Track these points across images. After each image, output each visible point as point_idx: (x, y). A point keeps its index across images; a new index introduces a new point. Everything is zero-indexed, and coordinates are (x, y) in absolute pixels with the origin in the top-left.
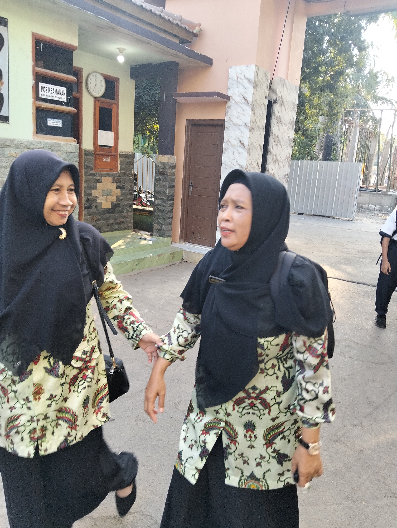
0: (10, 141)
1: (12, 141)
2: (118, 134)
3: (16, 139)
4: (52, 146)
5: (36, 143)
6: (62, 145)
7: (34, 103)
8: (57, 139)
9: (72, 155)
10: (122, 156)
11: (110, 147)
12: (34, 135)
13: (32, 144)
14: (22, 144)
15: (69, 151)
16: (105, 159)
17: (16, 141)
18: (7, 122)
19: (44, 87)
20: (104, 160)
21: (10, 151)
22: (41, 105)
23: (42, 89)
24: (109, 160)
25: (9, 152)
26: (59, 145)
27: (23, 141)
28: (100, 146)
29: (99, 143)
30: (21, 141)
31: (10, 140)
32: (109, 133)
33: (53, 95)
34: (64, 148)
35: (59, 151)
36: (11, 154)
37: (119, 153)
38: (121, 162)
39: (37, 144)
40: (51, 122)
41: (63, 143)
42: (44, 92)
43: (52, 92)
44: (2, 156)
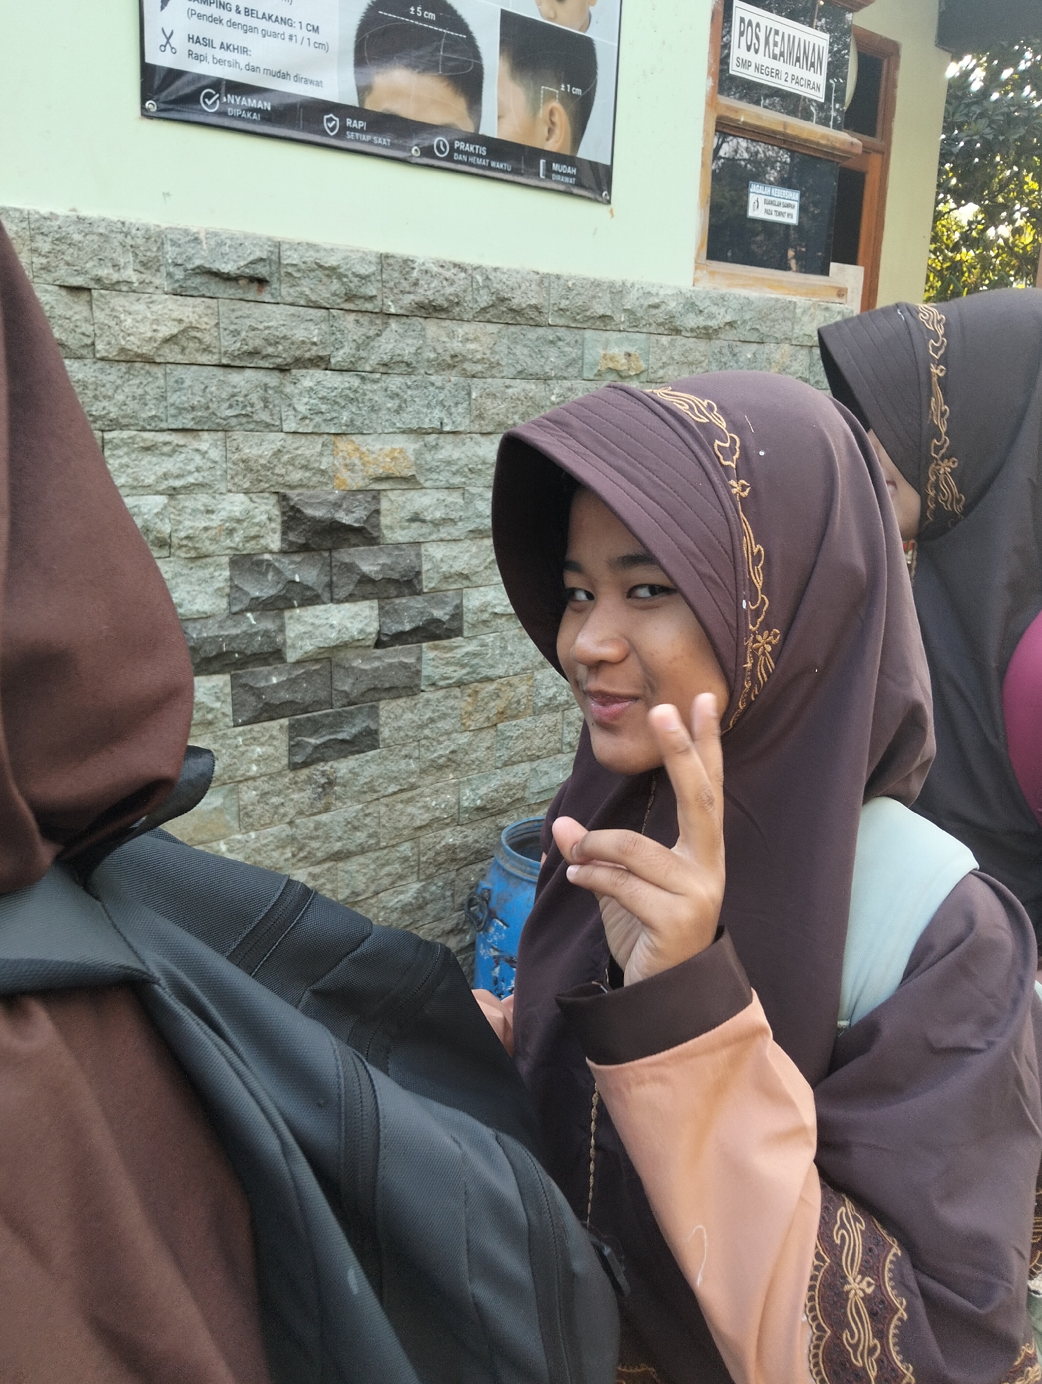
0: (612, 292)
1: (618, 292)
2: (878, 274)
3: (633, 285)
5: (707, 302)
7: (711, 103)
8: (780, 285)
12: (698, 266)
13: (691, 306)
14: (656, 306)
17: (634, 294)
18: (605, 194)
19: (750, 23)
21: (606, 345)
22: (737, 111)
23: (742, 34)
25: (600, 351)
26: (789, 312)
27: (662, 292)
30: (654, 291)
31: (611, 288)
32: (850, 270)
33: (780, 64)
34: (804, 327)
35: (787, 339)
36: (612, 359)
39: (714, 309)
40: (761, 201)
41: (801, 301)
42: (749, 49)
43: (777, 52)
44: (573, 371)
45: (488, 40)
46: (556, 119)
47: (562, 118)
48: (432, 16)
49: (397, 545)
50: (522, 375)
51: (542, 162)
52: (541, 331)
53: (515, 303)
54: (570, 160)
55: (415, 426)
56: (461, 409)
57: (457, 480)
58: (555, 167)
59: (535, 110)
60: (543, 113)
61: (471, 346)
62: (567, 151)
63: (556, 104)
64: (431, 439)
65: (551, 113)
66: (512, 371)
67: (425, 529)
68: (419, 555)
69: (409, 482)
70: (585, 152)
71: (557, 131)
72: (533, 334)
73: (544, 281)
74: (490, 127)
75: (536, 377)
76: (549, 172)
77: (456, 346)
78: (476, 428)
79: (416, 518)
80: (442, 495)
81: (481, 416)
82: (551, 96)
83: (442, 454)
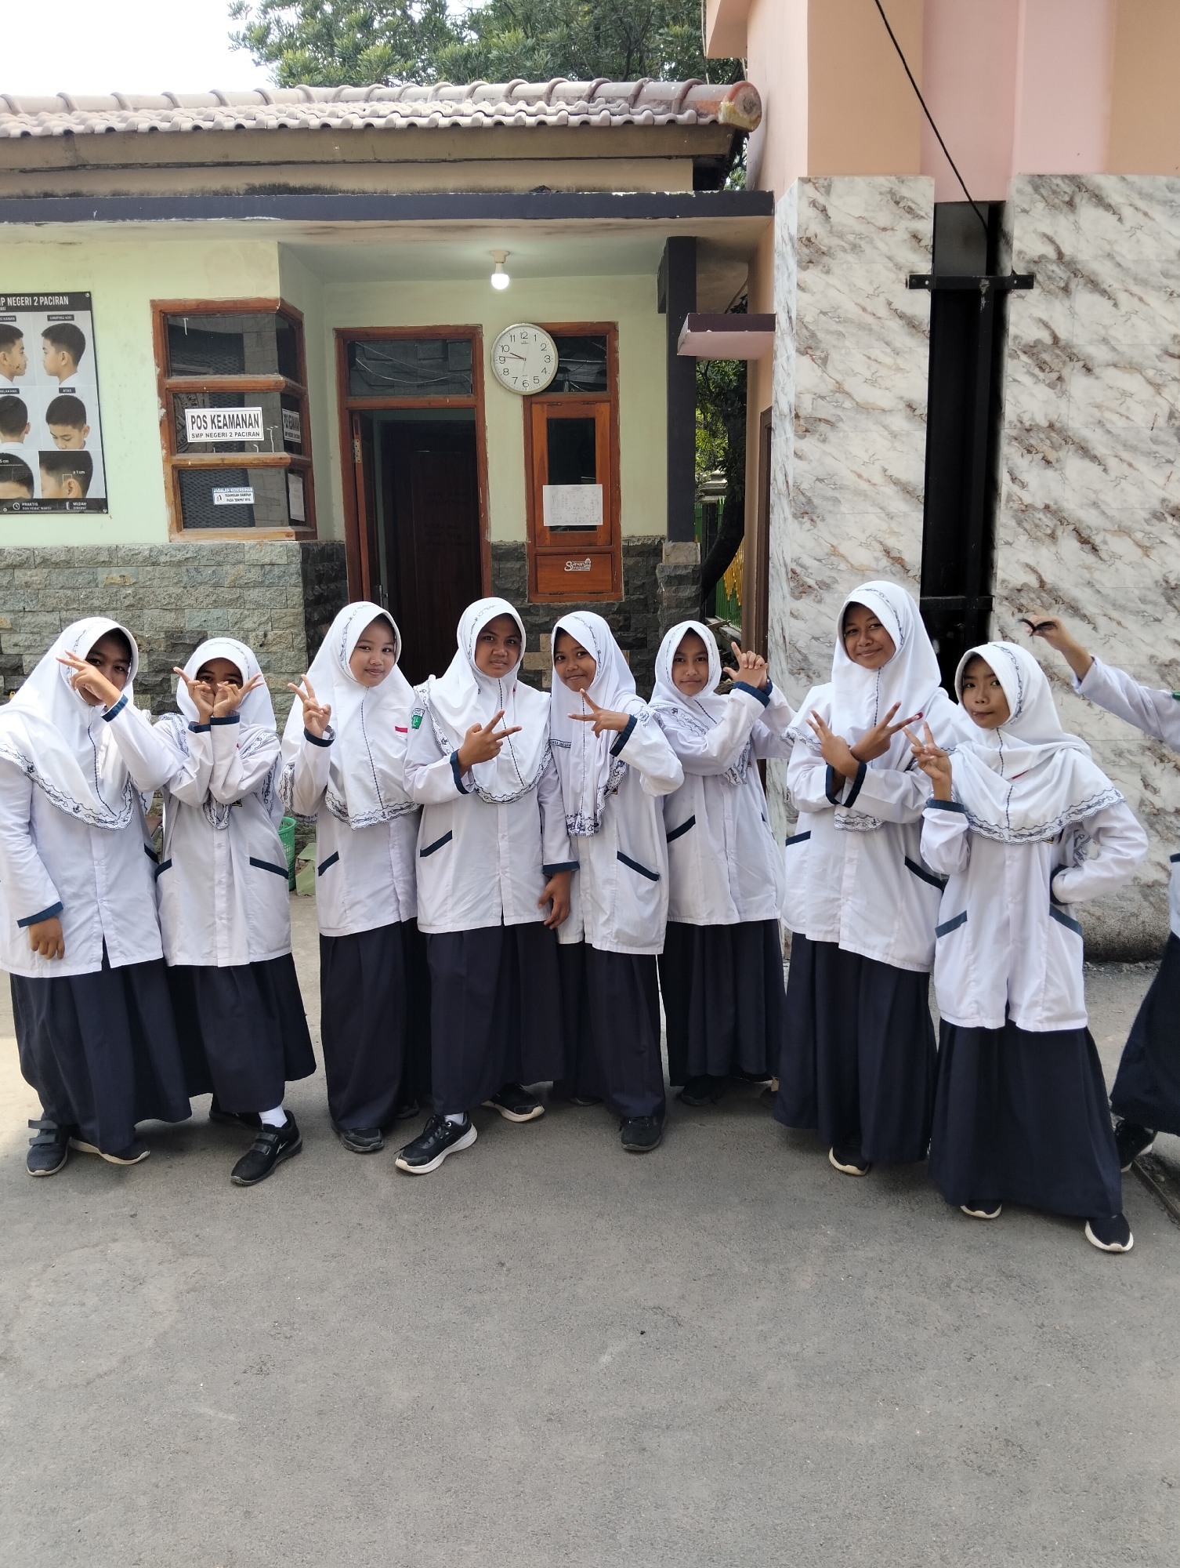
0: (109, 551)
1: (113, 551)
2: (619, 489)
3: (123, 546)
4: (217, 553)
5: (173, 550)
6: (246, 548)
7: (166, 460)
8: (236, 536)
9: (277, 571)
10: (629, 551)
11: (593, 528)
12: (171, 532)
13: (161, 552)
14: (136, 554)
15: (267, 560)
16: (571, 566)
17: (124, 550)
18: (105, 511)
19: (198, 417)
20: (569, 568)
21: (110, 573)
22: (185, 460)
23: (193, 423)
24: (588, 568)
25: (105, 576)
26: (239, 549)
27: (142, 547)
28: (552, 528)
29: (548, 522)
30: (136, 547)
31: (109, 549)
32: (587, 488)
33: (225, 430)
34: (252, 556)
35: (240, 563)
36: (112, 579)
37: (623, 543)
38: (628, 570)
39: (173, 553)
40: (223, 495)
41: (248, 543)
42: (199, 428)
43: (221, 424)
44: (93, 585)
45: (34, 464)
46: (72, 485)
47: (75, 484)
48: (7, 461)
49: (10, 655)
50: (62, 588)
51: (67, 503)
52: (72, 570)
53: (53, 560)
54: (83, 500)
55: (12, 608)
56: (34, 602)
57: (35, 630)
58: (75, 504)
59: (60, 483)
60: (65, 484)
61: (34, 578)
62: (81, 497)
63: (71, 480)
64: (21, 614)
65: (69, 483)
66: (59, 587)
67: (22, 649)
68: (21, 660)
69: (11, 630)
70: (90, 495)
71: (74, 490)
72: (67, 572)
73: (69, 550)
74: (38, 494)
75: (72, 588)
76: (71, 506)
77: (27, 579)
78: (43, 609)
79: (16, 645)
80: (28, 636)
81: (43, 605)
82: (69, 477)
83: (27, 620)
